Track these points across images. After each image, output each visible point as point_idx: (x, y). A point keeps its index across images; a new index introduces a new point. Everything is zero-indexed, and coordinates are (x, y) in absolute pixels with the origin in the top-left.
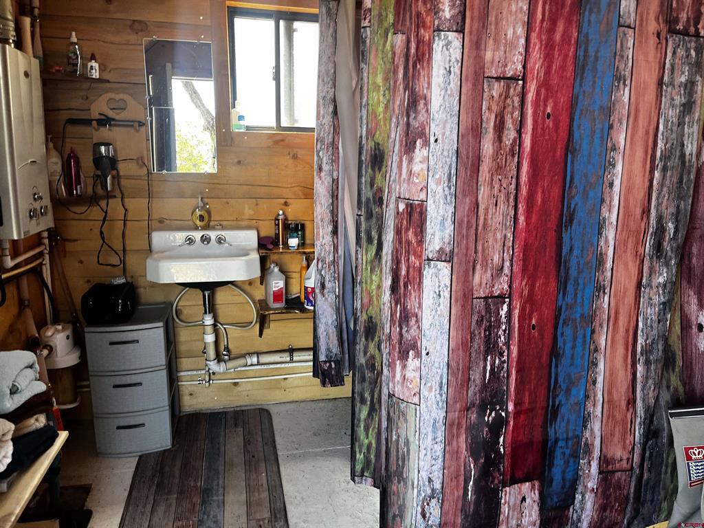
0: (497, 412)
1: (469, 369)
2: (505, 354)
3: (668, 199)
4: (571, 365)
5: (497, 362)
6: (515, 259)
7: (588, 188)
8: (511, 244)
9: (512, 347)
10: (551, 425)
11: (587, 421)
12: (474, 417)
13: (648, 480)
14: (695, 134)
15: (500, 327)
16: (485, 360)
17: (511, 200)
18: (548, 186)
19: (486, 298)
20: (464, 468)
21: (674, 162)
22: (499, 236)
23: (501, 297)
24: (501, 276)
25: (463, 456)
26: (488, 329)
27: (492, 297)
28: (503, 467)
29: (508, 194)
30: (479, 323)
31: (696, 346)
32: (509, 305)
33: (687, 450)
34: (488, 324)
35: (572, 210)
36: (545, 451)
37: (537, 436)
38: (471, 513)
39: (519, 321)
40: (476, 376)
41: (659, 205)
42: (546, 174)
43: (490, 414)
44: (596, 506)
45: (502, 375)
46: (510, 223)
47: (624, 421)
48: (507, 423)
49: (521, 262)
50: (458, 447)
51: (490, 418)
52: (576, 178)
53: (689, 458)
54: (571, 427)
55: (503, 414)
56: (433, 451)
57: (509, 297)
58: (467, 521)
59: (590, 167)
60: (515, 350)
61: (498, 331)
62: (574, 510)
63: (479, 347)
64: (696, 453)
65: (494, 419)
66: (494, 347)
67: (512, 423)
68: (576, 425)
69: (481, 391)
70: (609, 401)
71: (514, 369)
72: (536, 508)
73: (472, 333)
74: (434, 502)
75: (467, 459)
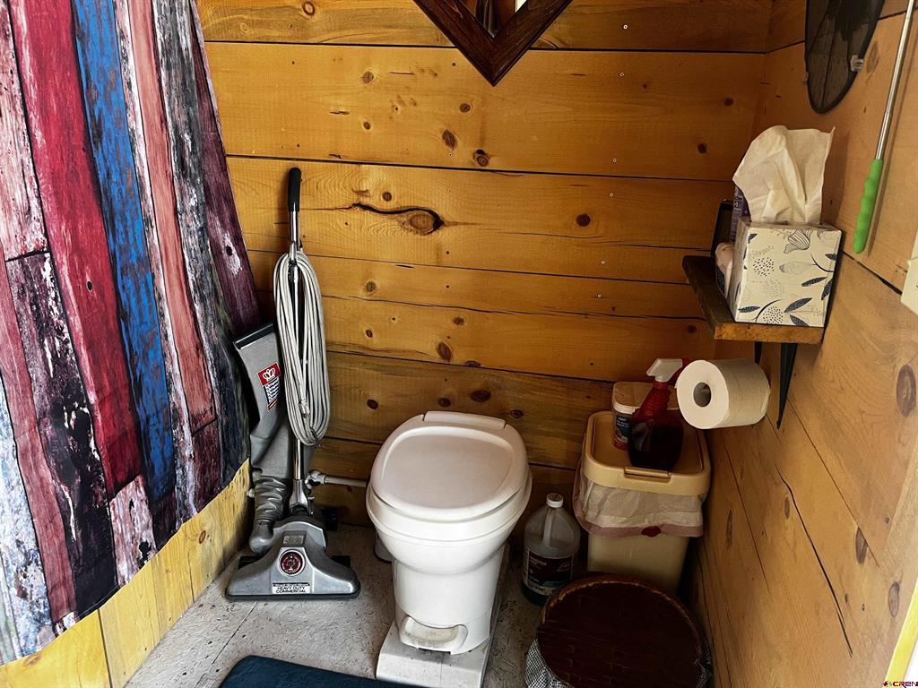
0: (76, 410)
1: (26, 365)
2: (66, 330)
3: (178, 105)
4: (141, 323)
5: (58, 344)
6: (43, 194)
7: (109, 89)
8: (32, 174)
9: (72, 319)
10: (138, 403)
11: (170, 383)
12: (49, 430)
13: (227, 423)
14: (186, 24)
15: (47, 295)
16: (42, 346)
17: (18, 106)
18: (61, 86)
19: (20, 258)
20: (58, 502)
21: (174, 59)
22: (14, 163)
23: (38, 252)
24: (31, 222)
25: (51, 487)
26: (34, 301)
27: (27, 255)
28: (104, 476)
29: (12, 97)
30: (21, 295)
31: (230, 272)
32: (52, 261)
33: (260, 374)
34: (32, 295)
35: (97, 119)
36: (140, 436)
37: (128, 421)
38: (81, 554)
39: (71, 280)
40: (37, 373)
41: (172, 111)
42: (54, 67)
43: (69, 417)
44: (197, 472)
45: (69, 359)
46: (24, 143)
47: (198, 370)
48: (94, 419)
49: (53, 196)
50: (41, 479)
51: (72, 422)
52: (93, 75)
53: (264, 382)
54: (158, 396)
55: (86, 410)
56: (12, 501)
57: (49, 251)
58: (78, 567)
59: (105, 59)
60: (76, 321)
61: (47, 302)
62: (178, 488)
63: (31, 331)
64: (269, 374)
65: (76, 421)
66: (47, 325)
67: (99, 418)
68: (162, 393)
69: (49, 392)
70: (181, 354)
71: (82, 348)
72: (145, 507)
73: (17, 313)
74: (31, 568)
75: (58, 489)
